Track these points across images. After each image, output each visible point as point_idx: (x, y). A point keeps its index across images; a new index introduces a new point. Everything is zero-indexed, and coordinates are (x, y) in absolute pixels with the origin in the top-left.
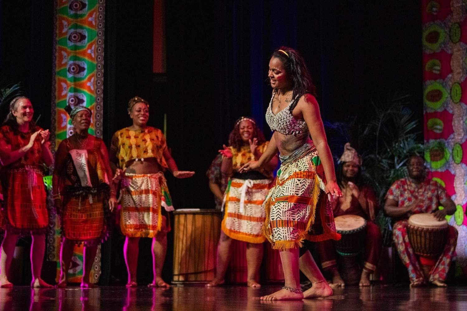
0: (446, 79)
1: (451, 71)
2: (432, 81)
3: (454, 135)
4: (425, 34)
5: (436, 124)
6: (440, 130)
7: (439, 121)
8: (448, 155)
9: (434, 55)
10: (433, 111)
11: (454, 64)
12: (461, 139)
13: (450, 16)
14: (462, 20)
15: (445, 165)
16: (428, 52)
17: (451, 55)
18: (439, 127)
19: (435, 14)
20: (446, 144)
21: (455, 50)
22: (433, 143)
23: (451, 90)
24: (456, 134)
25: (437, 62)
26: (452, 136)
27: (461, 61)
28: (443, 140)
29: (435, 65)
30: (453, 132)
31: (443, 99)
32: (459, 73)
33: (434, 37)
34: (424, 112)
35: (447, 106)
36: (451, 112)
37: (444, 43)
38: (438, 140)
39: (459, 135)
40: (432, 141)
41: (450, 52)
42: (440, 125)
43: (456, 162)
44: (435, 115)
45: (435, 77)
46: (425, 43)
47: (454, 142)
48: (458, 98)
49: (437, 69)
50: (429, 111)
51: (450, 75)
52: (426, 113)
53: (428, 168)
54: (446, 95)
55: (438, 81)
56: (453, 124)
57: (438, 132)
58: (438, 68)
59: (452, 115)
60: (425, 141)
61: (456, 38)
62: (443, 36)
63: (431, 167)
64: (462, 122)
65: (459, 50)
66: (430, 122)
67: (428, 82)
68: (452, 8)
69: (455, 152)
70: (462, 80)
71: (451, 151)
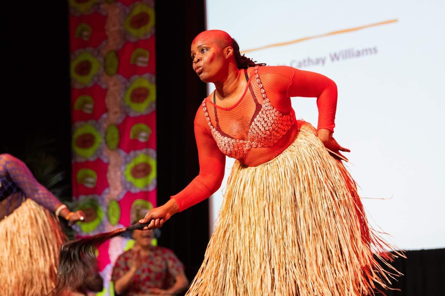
0: (100, 121)
1: (106, 110)
2: (83, 123)
3: (110, 190)
4: (74, 64)
5: (88, 176)
6: (93, 183)
7: (91, 172)
8: (102, 214)
9: (85, 91)
10: (83, 160)
11: (109, 101)
12: (118, 195)
13: (104, 43)
14: (120, 47)
15: (98, 227)
16: (78, 86)
17: (106, 90)
18: (91, 180)
19: (86, 39)
20: (100, 201)
21: (111, 83)
22: (83, 199)
23: (106, 133)
24: (112, 188)
25: (89, 98)
26: (107, 191)
27: (119, 99)
28: (97, 197)
29: (86, 102)
30: (107, 185)
31: (96, 146)
32: (116, 113)
33: (85, 68)
34: (73, 162)
35: (101, 154)
36: (105, 160)
37: (98, 76)
38: (90, 197)
39: (116, 189)
40: (82, 198)
41: (104, 86)
42: (92, 177)
43: (113, 223)
44: (87, 164)
45: (86, 118)
46: (74, 74)
47: (109, 198)
48: (114, 143)
49: (89, 108)
50: (79, 160)
51: (105, 116)
52: (76, 163)
53: (76, 232)
54: (99, 140)
55: (90, 122)
56: (108, 175)
57: (90, 186)
58: (90, 106)
59: (107, 165)
60: (74, 198)
61: (113, 70)
62: (96, 67)
63: (81, 231)
64: (119, 173)
65: (115, 85)
66: (80, 174)
67: (78, 124)
68: (107, 33)
69: (111, 211)
70: (120, 121)
71: (105, 209)
